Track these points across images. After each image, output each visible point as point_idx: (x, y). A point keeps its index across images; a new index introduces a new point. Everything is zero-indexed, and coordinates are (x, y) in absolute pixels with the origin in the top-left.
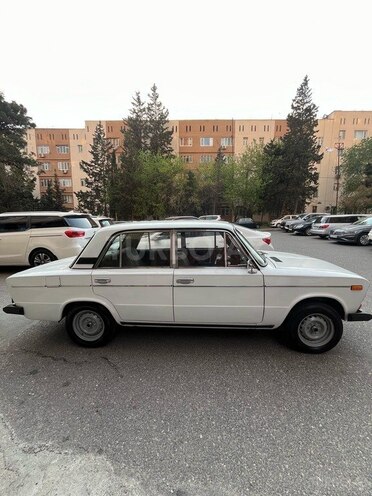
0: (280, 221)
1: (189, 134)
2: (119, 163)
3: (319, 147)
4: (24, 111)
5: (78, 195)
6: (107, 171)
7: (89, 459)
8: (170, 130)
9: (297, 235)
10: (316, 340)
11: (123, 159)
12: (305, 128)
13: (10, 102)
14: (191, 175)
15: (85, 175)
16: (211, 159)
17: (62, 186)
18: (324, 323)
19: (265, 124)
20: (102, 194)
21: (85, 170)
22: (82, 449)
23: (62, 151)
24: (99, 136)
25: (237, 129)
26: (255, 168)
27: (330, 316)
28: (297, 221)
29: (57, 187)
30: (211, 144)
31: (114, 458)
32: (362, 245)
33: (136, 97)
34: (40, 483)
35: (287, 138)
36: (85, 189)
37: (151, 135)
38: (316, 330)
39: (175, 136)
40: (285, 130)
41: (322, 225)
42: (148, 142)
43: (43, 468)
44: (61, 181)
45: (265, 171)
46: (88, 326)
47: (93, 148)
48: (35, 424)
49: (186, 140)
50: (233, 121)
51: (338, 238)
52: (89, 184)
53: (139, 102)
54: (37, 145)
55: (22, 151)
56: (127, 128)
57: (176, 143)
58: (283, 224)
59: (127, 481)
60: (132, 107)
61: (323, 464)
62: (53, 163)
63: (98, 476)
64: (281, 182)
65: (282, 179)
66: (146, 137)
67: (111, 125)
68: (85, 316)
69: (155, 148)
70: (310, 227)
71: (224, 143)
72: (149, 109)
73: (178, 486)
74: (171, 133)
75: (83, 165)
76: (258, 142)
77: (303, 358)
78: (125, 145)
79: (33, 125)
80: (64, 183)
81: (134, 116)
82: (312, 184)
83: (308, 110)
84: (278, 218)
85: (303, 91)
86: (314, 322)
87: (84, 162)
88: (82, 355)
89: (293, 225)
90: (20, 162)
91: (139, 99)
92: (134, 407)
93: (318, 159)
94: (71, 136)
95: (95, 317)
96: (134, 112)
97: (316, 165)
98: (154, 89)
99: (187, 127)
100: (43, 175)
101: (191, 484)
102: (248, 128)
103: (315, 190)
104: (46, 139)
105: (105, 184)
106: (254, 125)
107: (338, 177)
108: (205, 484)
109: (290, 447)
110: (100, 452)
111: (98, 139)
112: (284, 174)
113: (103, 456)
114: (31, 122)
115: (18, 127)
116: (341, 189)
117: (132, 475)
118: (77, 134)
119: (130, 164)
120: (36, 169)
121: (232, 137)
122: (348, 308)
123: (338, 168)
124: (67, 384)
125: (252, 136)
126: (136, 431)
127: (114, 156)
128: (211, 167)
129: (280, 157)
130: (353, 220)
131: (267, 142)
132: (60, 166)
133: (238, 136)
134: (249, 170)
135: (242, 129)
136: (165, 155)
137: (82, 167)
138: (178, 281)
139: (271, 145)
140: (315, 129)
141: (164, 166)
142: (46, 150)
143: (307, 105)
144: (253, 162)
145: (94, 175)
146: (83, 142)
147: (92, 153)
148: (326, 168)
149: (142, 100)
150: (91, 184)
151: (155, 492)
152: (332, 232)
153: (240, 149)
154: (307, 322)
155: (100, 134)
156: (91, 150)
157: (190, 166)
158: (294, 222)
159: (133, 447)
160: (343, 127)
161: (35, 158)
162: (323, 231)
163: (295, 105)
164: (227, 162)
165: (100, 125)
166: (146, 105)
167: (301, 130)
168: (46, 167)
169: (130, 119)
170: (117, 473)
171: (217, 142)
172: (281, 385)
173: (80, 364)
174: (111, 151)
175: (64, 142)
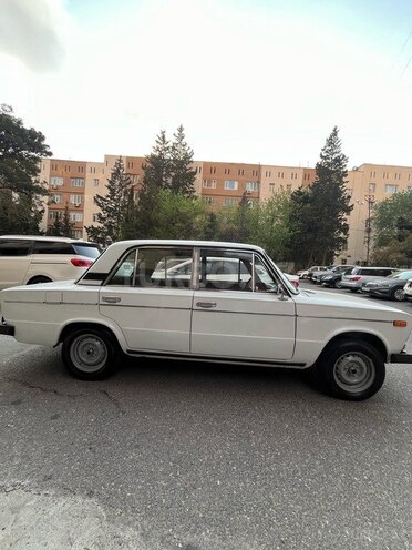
0: (307, 272)
1: (213, 176)
2: (136, 200)
3: (349, 197)
4: (42, 138)
5: (88, 230)
6: (122, 208)
7: (76, 502)
8: (194, 170)
9: (326, 287)
10: (355, 385)
11: (141, 195)
12: (334, 177)
13: (28, 128)
14: (212, 217)
15: (99, 210)
16: (235, 203)
17: (72, 220)
18: (364, 364)
19: (293, 172)
20: (114, 232)
21: (99, 205)
22: (67, 490)
23: (77, 184)
24: (118, 171)
25: (263, 174)
26: (281, 215)
27: (370, 356)
28: (325, 272)
29: (66, 220)
30: (236, 187)
31: (107, 502)
32: (397, 300)
33: (161, 136)
34: (9, 528)
35: (315, 187)
36: (97, 225)
37: (173, 174)
38: (354, 372)
39: (199, 177)
40: (314, 178)
41: (353, 277)
42: (170, 180)
43: (14, 510)
44: (72, 214)
45: (292, 218)
46: (89, 353)
47: (110, 182)
48: (11, 459)
49: (210, 182)
50: (260, 166)
51: (370, 292)
52: (102, 219)
53: (164, 141)
54: (51, 176)
55: (33, 179)
56: (149, 165)
57: (198, 184)
58: (311, 275)
59: (123, 530)
60: (156, 145)
61: (372, 522)
62: (66, 196)
63: (85, 522)
64: (310, 230)
65: (311, 228)
66: (168, 175)
67: (131, 161)
68: (86, 341)
69: (176, 187)
70: (339, 279)
71: (250, 188)
72: (173, 148)
73: (188, 539)
74: (195, 173)
75: (98, 200)
76: (285, 188)
77: (340, 405)
78: (145, 182)
79: (50, 154)
80: (75, 217)
81: (157, 154)
82: (342, 235)
83: (338, 160)
84: (304, 269)
85: (332, 141)
86: (352, 362)
87: (99, 197)
88: (77, 387)
89: (321, 276)
90: (30, 190)
91: (163, 137)
92: (137, 446)
93: (348, 210)
94: (88, 169)
95: (98, 343)
96: (158, 150)
97: (345, 216)
98: (181, 129)
99: (212, 169)
100: (53, 206)
101: (205, 537)
102: (274, 174)
103: (345, 241)
104: (61, 170)
105: (119, 220)
106: (281, 172)
107: (369, 231)
108: (224, 539)
109: (330, 500)
110: (90, 494)
111: (116, 174)
112: (313, 223)
113: (93, 500)
114: (48, 150)
115: (32, 154)
116: (372, 243)
117: (129, 524)
118: (95, 167)
119: (149, 202)
120: (46, 199)
121: (259, 182)
122: (391, 348)
123: (369, 220)
124: (55, 417)
125: (278, 182)
126: (138, 472)
127: (132, 193)
128: (234, 211)
129: (308, 205)
130: (386, 274)
131: (294, 188)
132: (73, 199)
133: (265, 181)
134: (274, 217)
135: (269, 174)
136: (186, 195)
137: (96, 201)
138: (198, 304)
139: (299, 193)
140: (344, 179)
141: (185, 206)
142: (60, 182)
143: (336, 155)
144: (279, 208)
145: (108, 210)
146: (100, 176)
147: (109, 187)
148: (356, 220)
149: (167, 139)
150: (104, 219)
151: (158, 545)
152: (364, 285)
153: (266, 195)
154: (344, 363)
155: (119, 170)
156: (108, 184)
157: (213, 209)
158: (322, 273)
159: (133, 490)
160: (373, 180)
161: (47, 187)
162: (354, 284)
163: (324, 155)
164: (251, 207)
165: (120, 160)
166: (170, 144)
167: (330, 180)
168: (57, 198)
169: (153, 157)
170: (110, 520)
171: (242, 186)
172: (315, 431)
173: (74, 397)
174: (129, 187)
175: (81, 174)
